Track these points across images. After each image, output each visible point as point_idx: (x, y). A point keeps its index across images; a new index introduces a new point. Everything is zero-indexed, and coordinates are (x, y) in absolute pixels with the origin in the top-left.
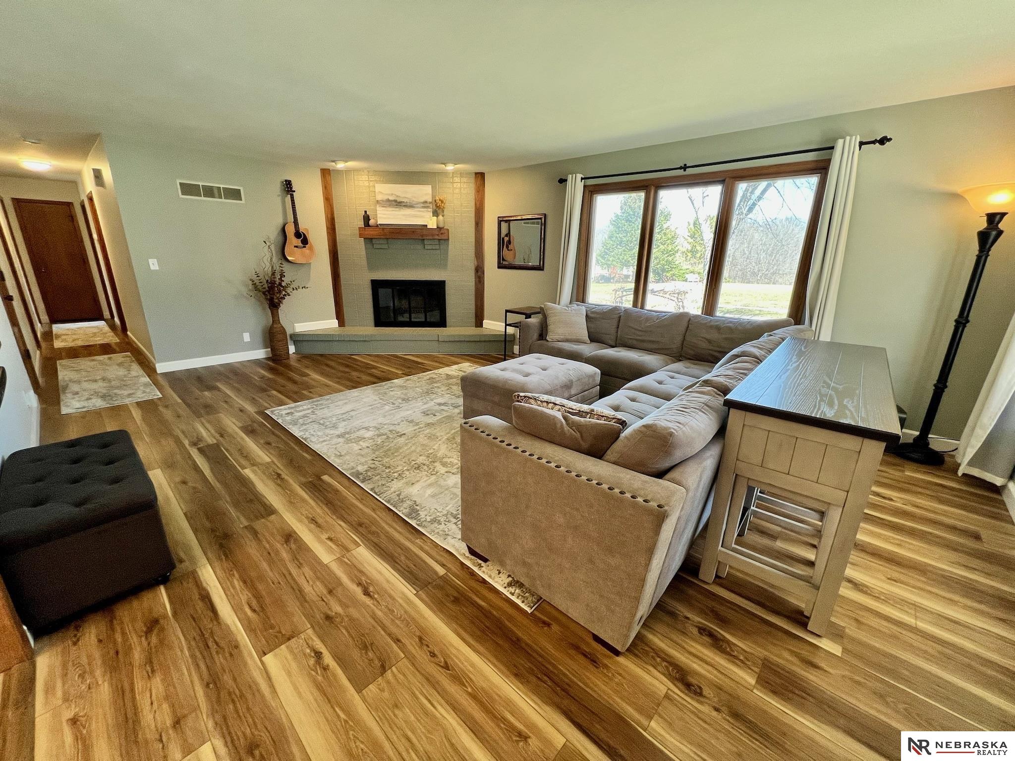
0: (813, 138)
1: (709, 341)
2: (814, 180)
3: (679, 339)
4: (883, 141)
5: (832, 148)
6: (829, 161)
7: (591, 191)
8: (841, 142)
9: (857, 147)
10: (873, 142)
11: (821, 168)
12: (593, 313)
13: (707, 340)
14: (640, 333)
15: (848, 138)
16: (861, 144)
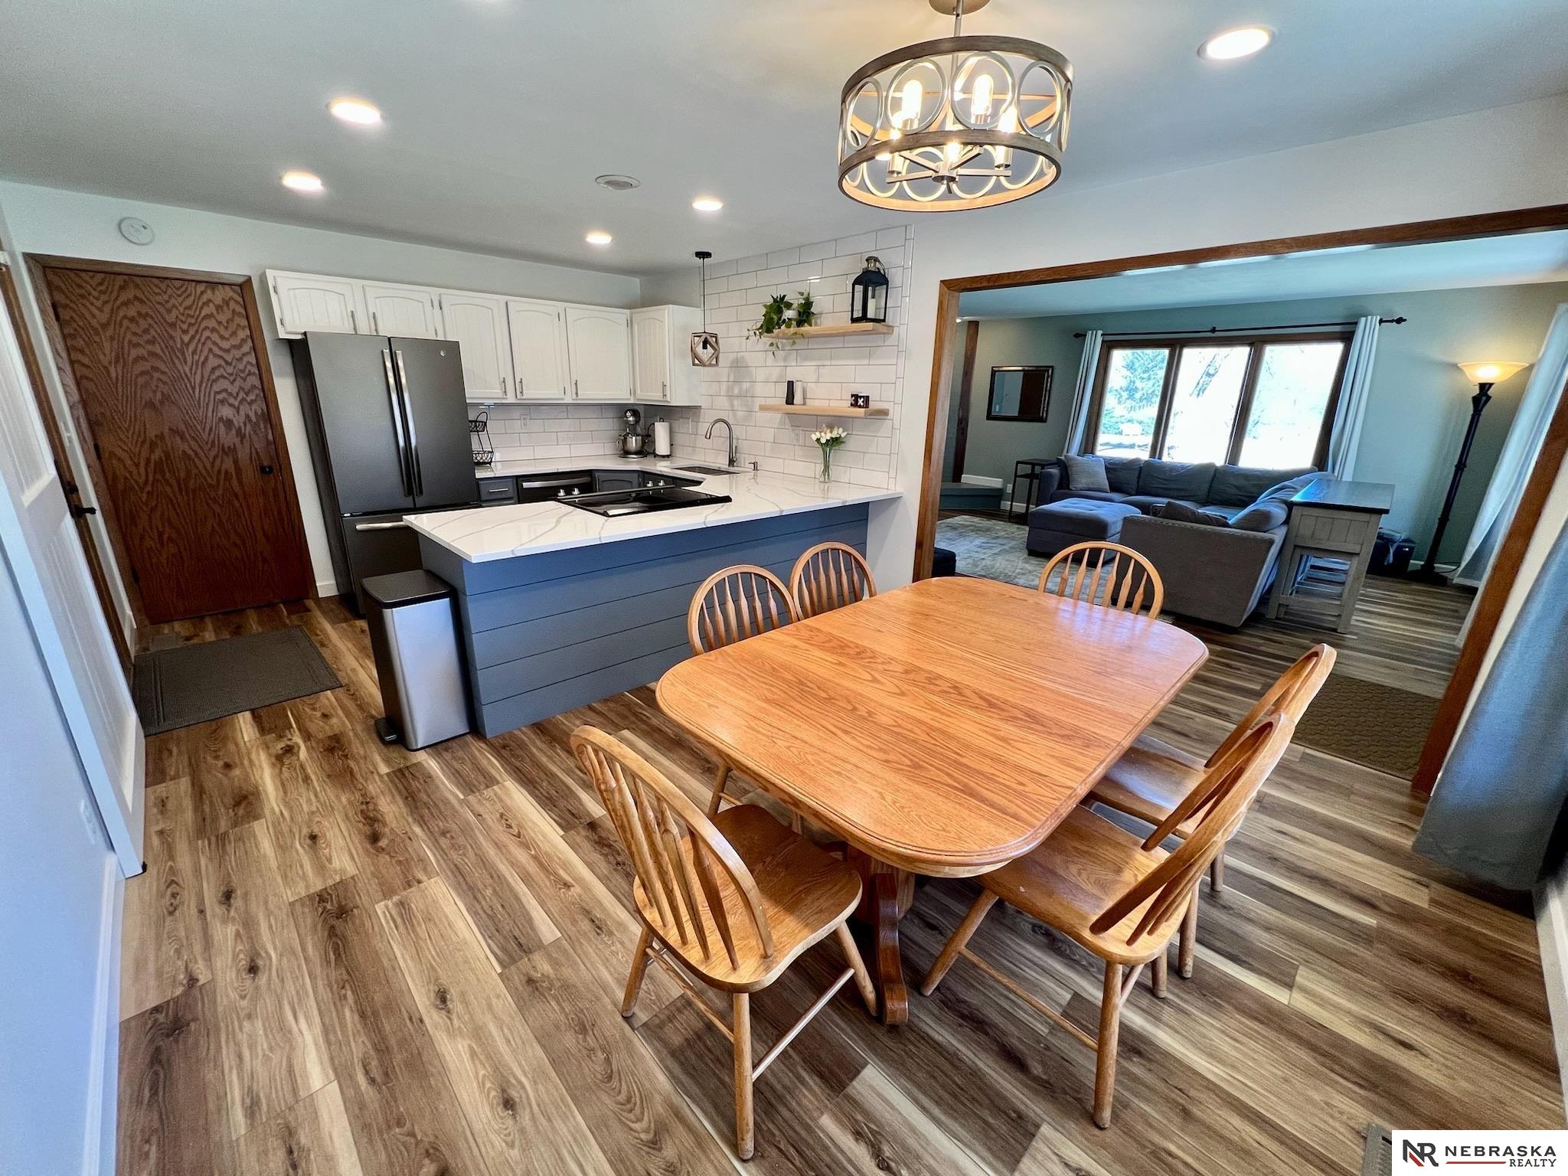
0: (1338, 314)
1: (1237, 487)
2: (1337, 348)
3: (1206, 486)
4: (1400, 321)
5: (1356, 323)
6: (1353, 333)
7: (1109, 346)
8: (1363, 319)
9: (1378, 324)
10: (1392, 321)
11: (1347, 338)
12: (1110, 464)
13: (1235, 486)
14: (1165, 482)
15: (1369, 317)
16: (1381, 321)
